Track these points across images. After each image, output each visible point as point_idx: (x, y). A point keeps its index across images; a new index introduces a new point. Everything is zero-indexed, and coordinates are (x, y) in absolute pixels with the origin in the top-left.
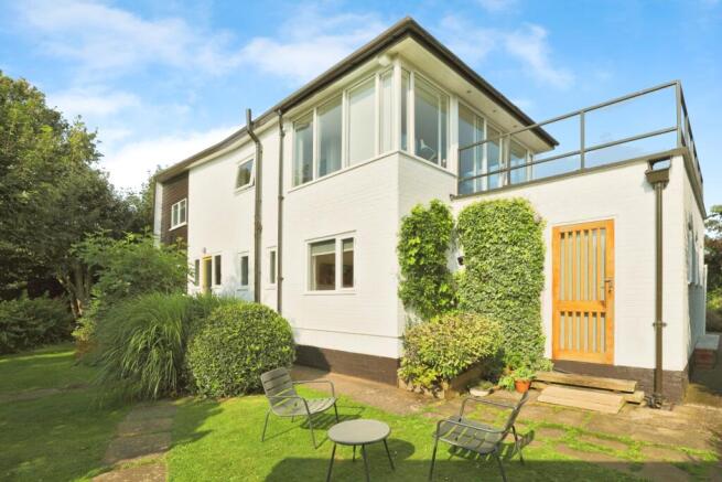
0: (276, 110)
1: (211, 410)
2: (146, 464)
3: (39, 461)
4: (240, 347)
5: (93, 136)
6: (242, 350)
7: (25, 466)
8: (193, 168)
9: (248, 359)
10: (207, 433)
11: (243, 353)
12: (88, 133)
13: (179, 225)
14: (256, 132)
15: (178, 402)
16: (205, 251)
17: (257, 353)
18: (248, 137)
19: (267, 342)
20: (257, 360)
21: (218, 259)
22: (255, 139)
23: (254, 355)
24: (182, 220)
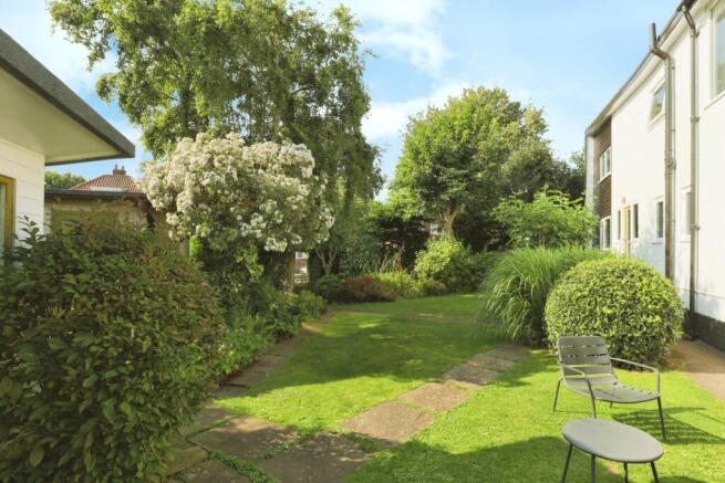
0: (679, 9)
1: (550, 367)
2: (460, 388)
3: (419, 362)
4: (588, 308)
5: (541, 112)
6: (591, 311)
7: (411, 362)
8: (615, 112)
9: (598, 322)
10: (524, 384)
11: (592, 314)
12: (538, 110)
13: (606, 175)
14: (663, 48)
15: (536, 352)
16: (624, 201)
17: (611, 318)
18: (655, 58)
19: (625, 307)
20: (610, 326)
21: (636, 207)
22: (663, 56)
23: (606, 320)
24: (609, 170)
